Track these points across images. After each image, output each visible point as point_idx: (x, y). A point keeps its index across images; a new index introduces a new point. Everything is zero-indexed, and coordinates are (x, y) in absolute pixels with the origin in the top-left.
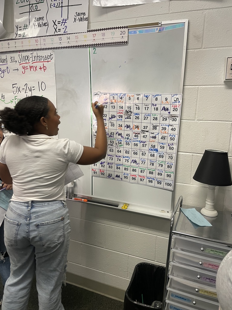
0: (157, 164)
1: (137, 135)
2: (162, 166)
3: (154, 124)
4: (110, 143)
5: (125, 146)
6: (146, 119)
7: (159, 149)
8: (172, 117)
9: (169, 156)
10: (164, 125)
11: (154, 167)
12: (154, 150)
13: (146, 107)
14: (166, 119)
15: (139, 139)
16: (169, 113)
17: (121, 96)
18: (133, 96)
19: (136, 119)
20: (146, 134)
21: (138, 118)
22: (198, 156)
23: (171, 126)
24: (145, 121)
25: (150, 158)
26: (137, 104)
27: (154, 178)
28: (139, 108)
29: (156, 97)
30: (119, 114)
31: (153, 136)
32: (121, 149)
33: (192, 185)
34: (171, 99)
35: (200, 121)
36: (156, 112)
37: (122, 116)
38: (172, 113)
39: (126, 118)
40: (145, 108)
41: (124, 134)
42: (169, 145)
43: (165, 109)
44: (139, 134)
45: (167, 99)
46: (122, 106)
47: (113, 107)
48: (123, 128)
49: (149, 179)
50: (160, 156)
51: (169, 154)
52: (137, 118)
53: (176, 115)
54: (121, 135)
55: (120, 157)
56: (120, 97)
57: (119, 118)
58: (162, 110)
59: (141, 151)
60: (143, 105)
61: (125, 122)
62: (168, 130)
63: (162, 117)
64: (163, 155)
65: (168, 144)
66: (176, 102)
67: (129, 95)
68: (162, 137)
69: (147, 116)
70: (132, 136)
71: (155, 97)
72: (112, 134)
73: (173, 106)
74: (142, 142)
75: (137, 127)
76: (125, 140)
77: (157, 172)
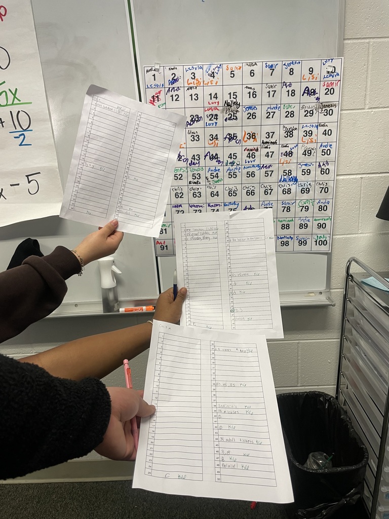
0: (297, 206)
1: (252, 153)
2: (308, 209)
3: (288, 127)
4: (192, 180)
5: (227, 180)
6: (271, 116)
7: (300, 177)
8: (325, 106)
9: (322, 186)
10: (308, 125)
11: (290, 214)
12: (289, 179)
13: (271, 90)
14: (313, 113)
15: (256, 163)
16: (318, 99)
17: (212, 69)
18: (240, 69)
19: (248, 118)
20: (273, 148)
21: (253, 116)
22: (371, 178)
23: (323, 126)
24: (270, 121)
25: (282, 197)
26: (249, 86)
27: (292, 236)
28: (254, 95)
29: (291, 67)
30: (210, 112)
31: (286, 152)
32: (219, 188)
33: (362, 235)
34: (321, 70)
35: (374, 110)
36: (291, 100)
37: (216, 115)
38: (324, 99)
39: (226, 120)
40: (269, 92)
41: (224, 156)
42: (320, 166)
43: (309, 92)
44: (257, 150)
45: (312, 71)
46: (216, 94)
47: (194, 97)
48: (220, 142)
49: (283, 240)
50: (302, 191)
51: (321, 183)
52: (251, 117)
53: (332, 103)
54: (217, 158)
55: (217, 205)
56: (210, 72)
57: (210, 120)
58: (303, 95)
59: (263, 186)
60: (264, 86)
61: (224, 127)
62: (317, 135)
63: (303, 110)
64: (309, 187)
65: (318, 164)
66: (330, 76)
67: (230, 66)
68: (305, 151)
69: (273, 110)
70: (242, 156)
71: (289, 68)
72: (196, 157)
73: (326, 84)
74: (263, 166)
75: (253, 136)
76: (228, 167)
77: (298, 222)
